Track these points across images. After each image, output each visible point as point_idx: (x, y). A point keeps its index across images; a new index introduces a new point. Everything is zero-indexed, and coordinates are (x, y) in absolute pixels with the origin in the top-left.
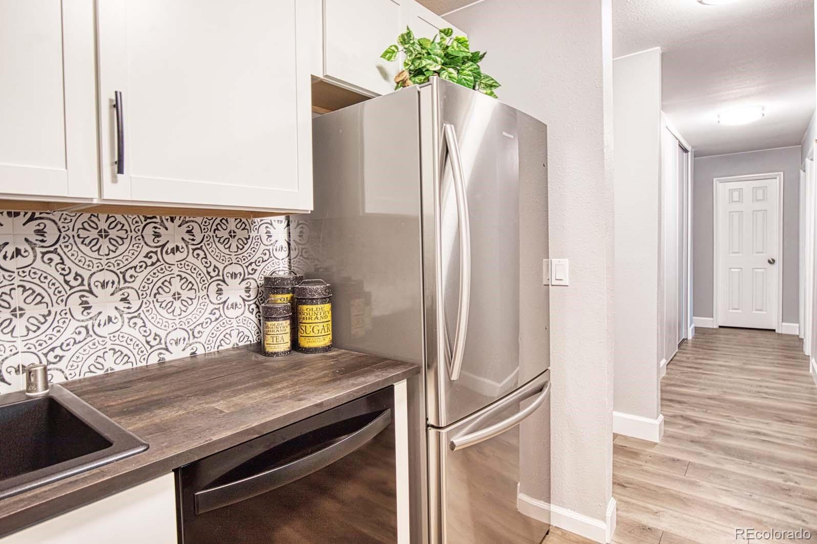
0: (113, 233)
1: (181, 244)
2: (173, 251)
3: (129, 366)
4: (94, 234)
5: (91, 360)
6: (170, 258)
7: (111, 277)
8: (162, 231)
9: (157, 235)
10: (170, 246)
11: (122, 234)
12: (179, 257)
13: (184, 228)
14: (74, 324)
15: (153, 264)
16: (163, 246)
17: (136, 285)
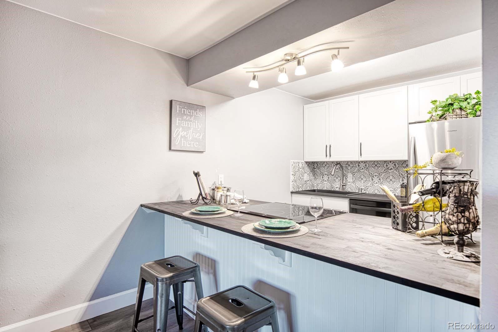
0: (378, 165)
1: (392, 168)
2: (390, 169)
3: (380, 193)
4: (374, 165)
5: (373, 190)
6: (390, 171)
7: (377, 174)
8: (388, 165)
9: (387, 166)
10: (390, 168)
11: (380, 165)
12: (392, 171)
13: (394, 164)
14: (370, 183)
15: (386, 172)
16: (388, 168)
17: (382, 176)
